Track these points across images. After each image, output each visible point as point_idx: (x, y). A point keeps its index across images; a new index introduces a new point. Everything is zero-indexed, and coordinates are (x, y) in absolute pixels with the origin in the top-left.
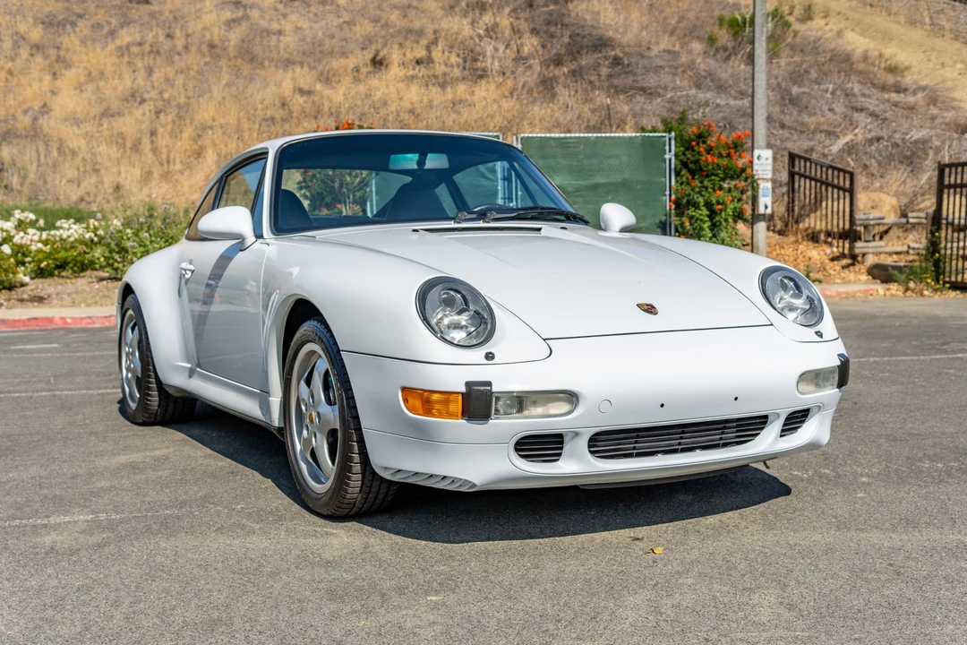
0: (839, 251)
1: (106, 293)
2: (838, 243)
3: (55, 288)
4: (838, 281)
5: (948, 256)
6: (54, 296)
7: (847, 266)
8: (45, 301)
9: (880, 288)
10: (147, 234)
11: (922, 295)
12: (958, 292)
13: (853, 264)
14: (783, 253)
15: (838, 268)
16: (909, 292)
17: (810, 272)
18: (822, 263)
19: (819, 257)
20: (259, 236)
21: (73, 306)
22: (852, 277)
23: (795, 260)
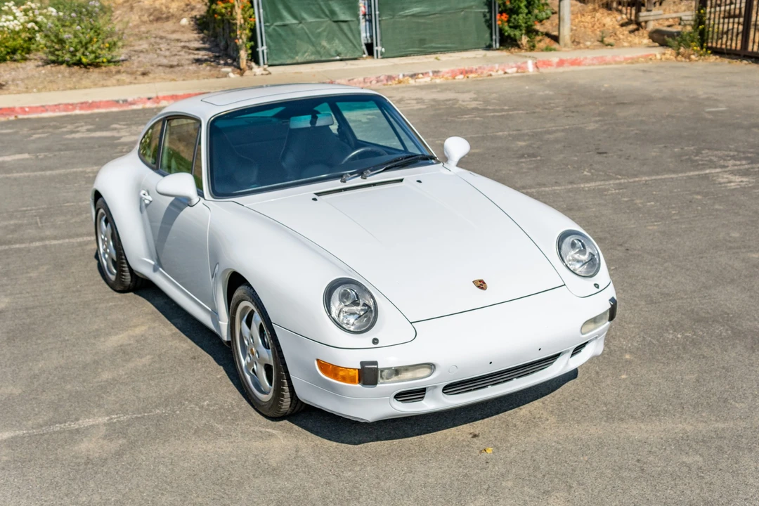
0: (627, 18)
1: (52, 78)
2: (627, 10)
3: (10, 74)
4: (626, 44)
5: (711, 25)
6: (10, 83)
7: (632, 32)
8: (4, 88)
9: (657, 52)
10: (79, 27)
11: (689, 58)
12: (718, 57)
13: (637, 30)
14: (583, 20)
15: (626, 33)
16: (680, 56)
17: (604, 37)
18: (614, 28)
19: (611, 23)
20: (201, 194)
21: (27, 92)
22: (636, 40)
23: (593, 27)
